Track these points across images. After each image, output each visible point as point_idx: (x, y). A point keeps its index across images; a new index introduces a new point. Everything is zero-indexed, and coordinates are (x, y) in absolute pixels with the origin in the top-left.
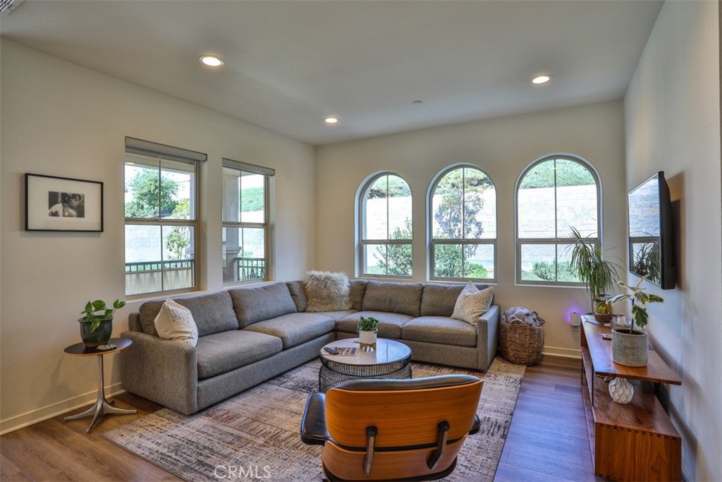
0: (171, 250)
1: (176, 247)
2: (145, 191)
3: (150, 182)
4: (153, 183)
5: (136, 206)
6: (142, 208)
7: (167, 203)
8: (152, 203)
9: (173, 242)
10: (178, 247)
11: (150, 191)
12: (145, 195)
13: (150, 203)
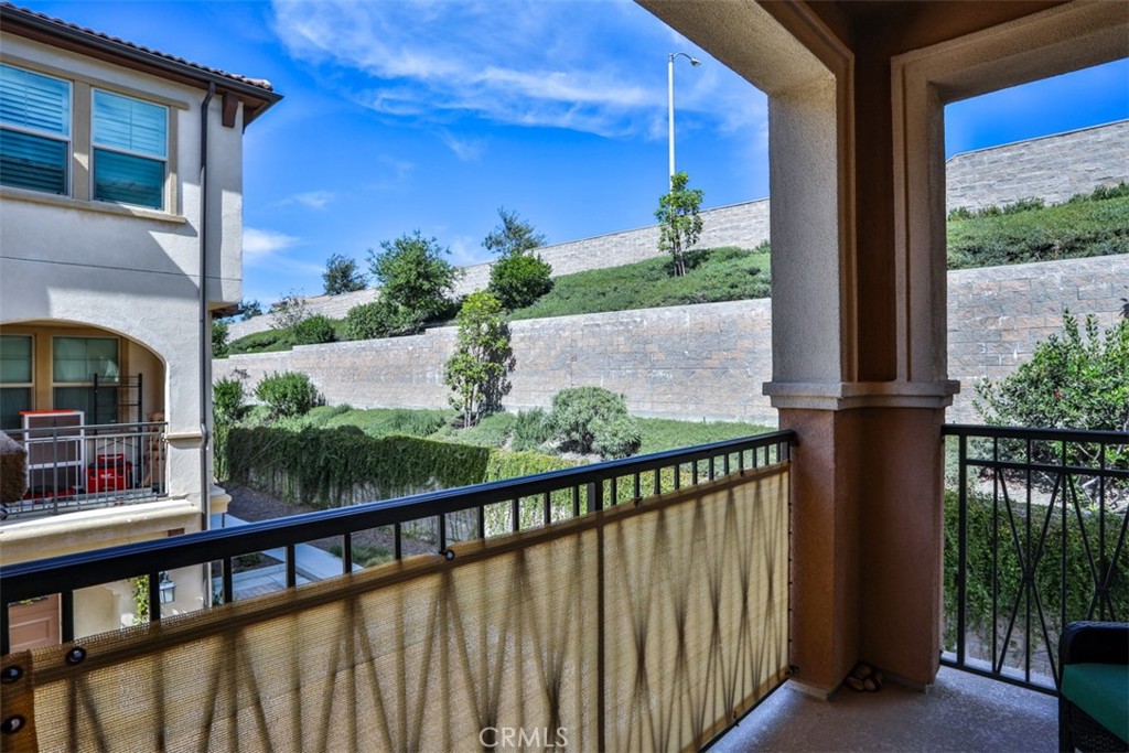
0: (454, 388)
1: (463, 383)
2: (401, 280)
3: (410, 266)
4: (413, 266)
5: (385, 310)
6: (396, 311)
7: (436, 303)
8: (412, 302)
9: (459, 372)
10: (467, 382)
11: (408, 282)
12: (399, 288)
13: (407, 304)
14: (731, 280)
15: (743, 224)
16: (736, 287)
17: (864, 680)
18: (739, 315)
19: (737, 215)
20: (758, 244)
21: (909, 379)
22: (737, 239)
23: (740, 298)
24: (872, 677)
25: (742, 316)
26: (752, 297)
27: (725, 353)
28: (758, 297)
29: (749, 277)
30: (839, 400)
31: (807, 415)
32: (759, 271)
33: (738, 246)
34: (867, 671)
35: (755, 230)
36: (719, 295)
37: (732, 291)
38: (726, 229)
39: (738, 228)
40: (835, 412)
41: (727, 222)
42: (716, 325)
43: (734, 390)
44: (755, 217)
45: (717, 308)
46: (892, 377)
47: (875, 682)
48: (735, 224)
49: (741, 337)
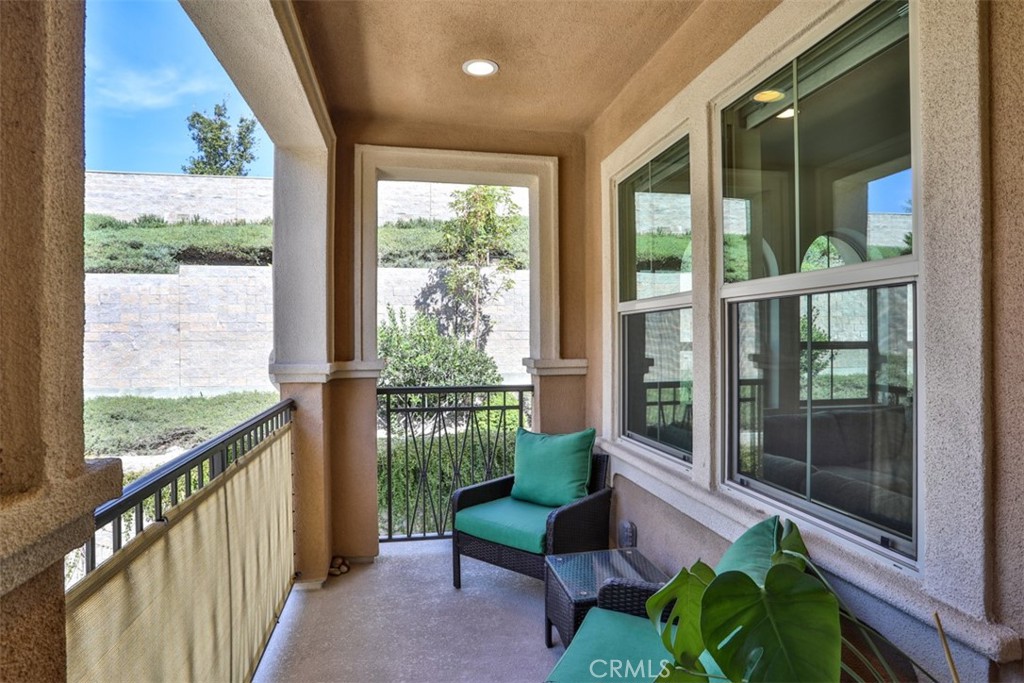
14: (109, 251)
15: (117, 194)
16: (116, 258)
17: (339, 568)
18: (124, 289)
19: (109, 183)
20: (136, 217)
21: (362, 359)
22: (109, 208)
23: (121, 271)
24: (344, 563)
25: (127, 290)
26: (135, 270)
27: (106, 326)
28: (142, 272)
29: (133, 252)
30: (327, 375)
31: (302, 387)
32: (141, 245)
33: (112, 216)
34: (340, 561)
35: (131, 202)
36: (95, 266)
37: (112, 263)
38: (97, 195)
39: (110, 196)
40: (323, 384)
41: (97, 188)
42: (95, 297)
43: (117, 364)
44: (132, 189)
45: (97, 279)
46: (350, 358)
47: (346, 565)
48: (107, 192)
49: (125, 311)
